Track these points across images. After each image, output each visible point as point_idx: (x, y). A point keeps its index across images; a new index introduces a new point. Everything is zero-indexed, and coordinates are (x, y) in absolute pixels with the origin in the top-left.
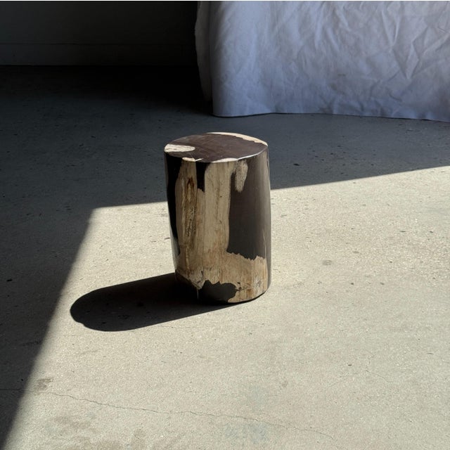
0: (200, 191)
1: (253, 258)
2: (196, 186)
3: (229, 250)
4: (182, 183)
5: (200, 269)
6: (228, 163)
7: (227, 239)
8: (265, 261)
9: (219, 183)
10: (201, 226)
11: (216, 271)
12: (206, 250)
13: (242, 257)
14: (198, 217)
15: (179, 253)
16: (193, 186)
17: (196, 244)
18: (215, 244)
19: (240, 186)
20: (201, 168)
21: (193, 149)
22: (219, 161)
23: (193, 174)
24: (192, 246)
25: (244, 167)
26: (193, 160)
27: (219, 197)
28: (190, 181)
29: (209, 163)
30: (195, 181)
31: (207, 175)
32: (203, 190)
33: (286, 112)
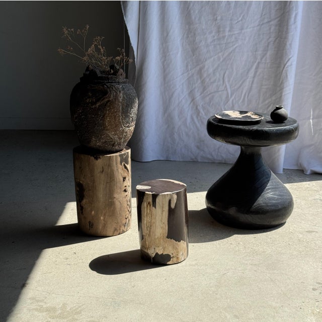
0: (154, 208)
1: (179, 241)
2: (152, 206)
3: (168, 237)
4: (145, 204)
5: (153, 247)
6: (167, 194)
7: (167, 232)
8: (185, 243)
9: (163, 204)
10: (154, 225)
11: (161, 248)
12: (156, 237)
13: (174, 241)
14: (153, 221)
15: (143, 239)
16: (150, 206)
17: (151, 234)
18: (160, 234)
19: (173, 206)
20: (155, 197)
21: (150, 187)
22: (163, 194)
23: (150, 200)
24: (149, 235)
25: (175, 197)
26: (151, 193)
27: (163, 211)
28: (149, 203)
29: (158, 195)
30: (151, 203)
31: (157, 200)
32: (155, 208)
33: (172, 160)
